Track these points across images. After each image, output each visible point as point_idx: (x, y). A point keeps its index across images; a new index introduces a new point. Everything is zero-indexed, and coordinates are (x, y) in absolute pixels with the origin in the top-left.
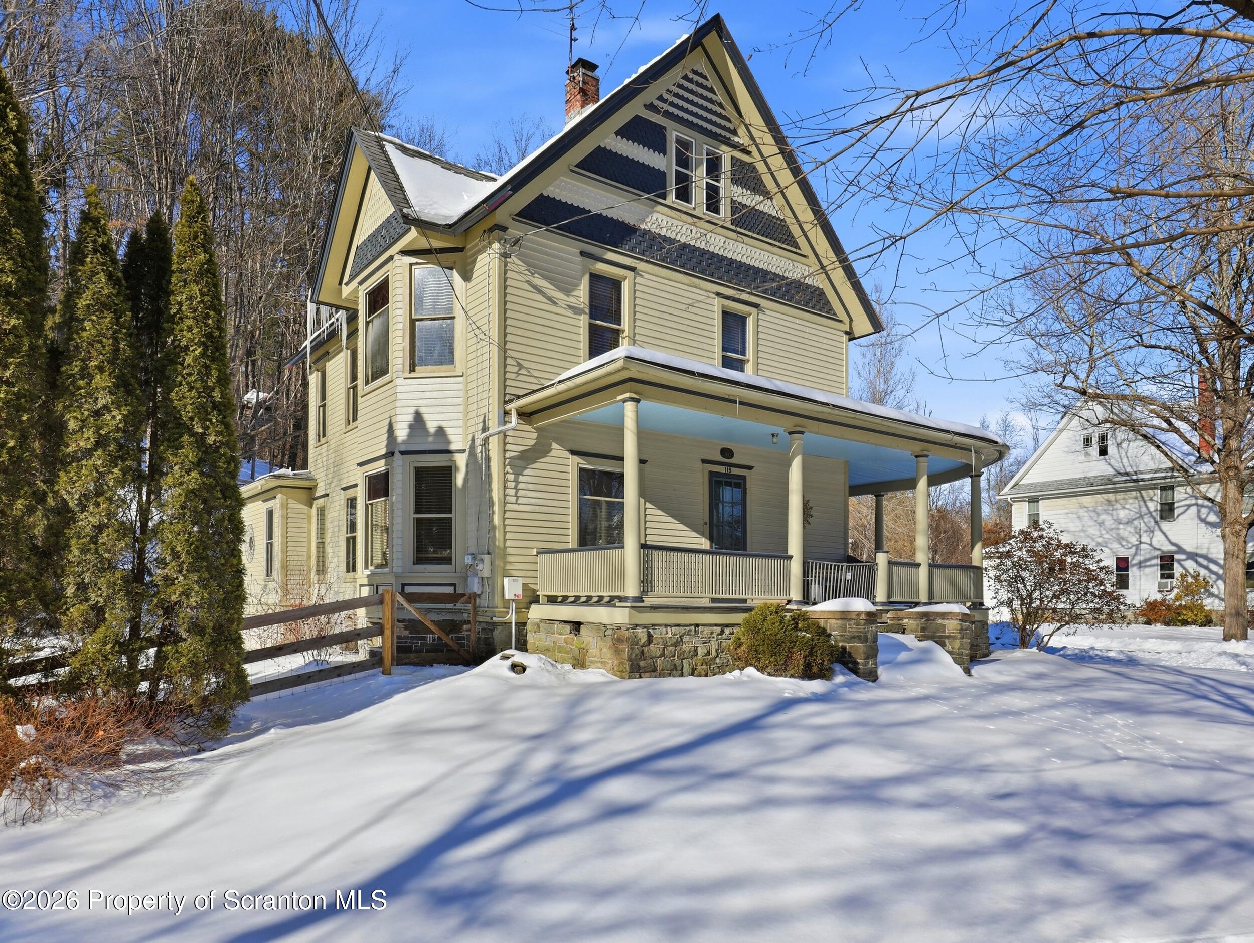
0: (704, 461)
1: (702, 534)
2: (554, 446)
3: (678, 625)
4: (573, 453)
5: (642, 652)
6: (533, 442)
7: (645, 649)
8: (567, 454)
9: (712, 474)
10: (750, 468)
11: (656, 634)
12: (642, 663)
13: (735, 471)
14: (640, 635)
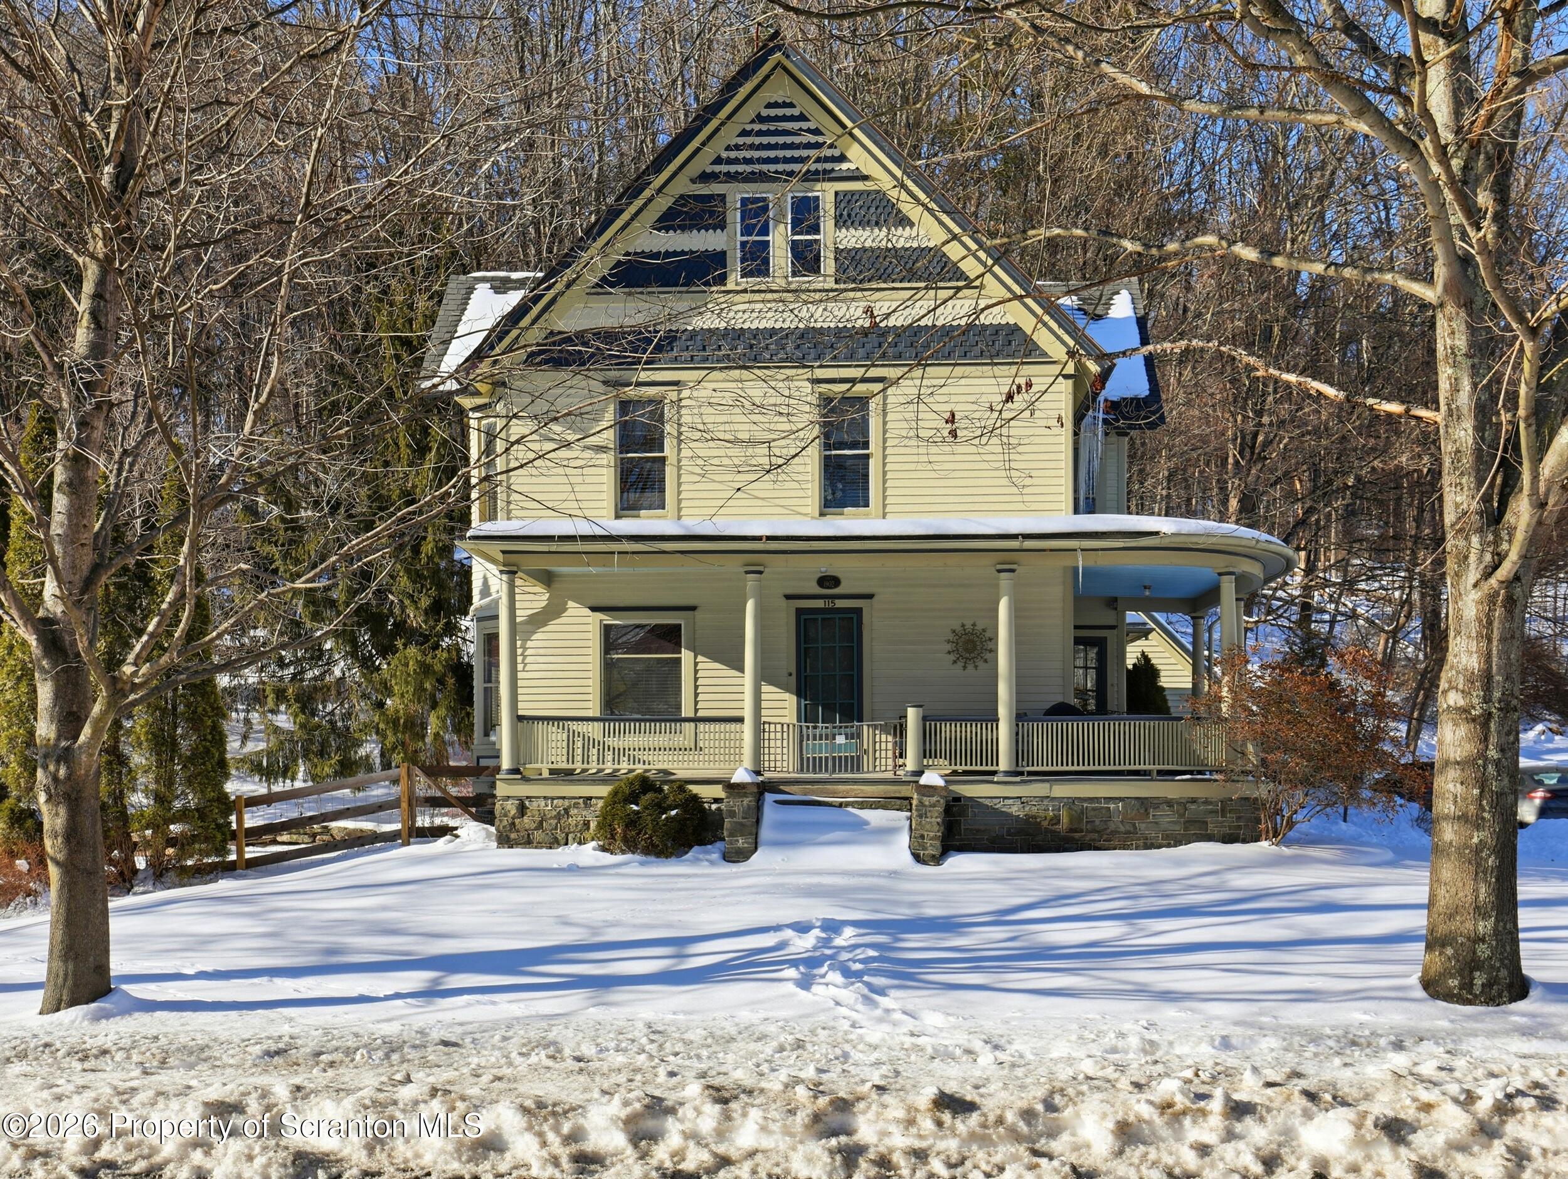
0: (788, 597)
1: (788, 690)
2: (571, 604)
3: (564, 798)
4: (594, 609)
5: (513, 824)
6: (544, 604)
7: (517, 821)
8: (588, 612)
9: (800, 612)
10: (870, 596)
11: (533, 806)
12: (513, 836)
13: (840, 604)
14: (509, 807)
